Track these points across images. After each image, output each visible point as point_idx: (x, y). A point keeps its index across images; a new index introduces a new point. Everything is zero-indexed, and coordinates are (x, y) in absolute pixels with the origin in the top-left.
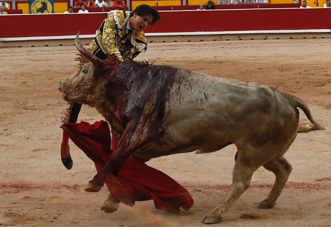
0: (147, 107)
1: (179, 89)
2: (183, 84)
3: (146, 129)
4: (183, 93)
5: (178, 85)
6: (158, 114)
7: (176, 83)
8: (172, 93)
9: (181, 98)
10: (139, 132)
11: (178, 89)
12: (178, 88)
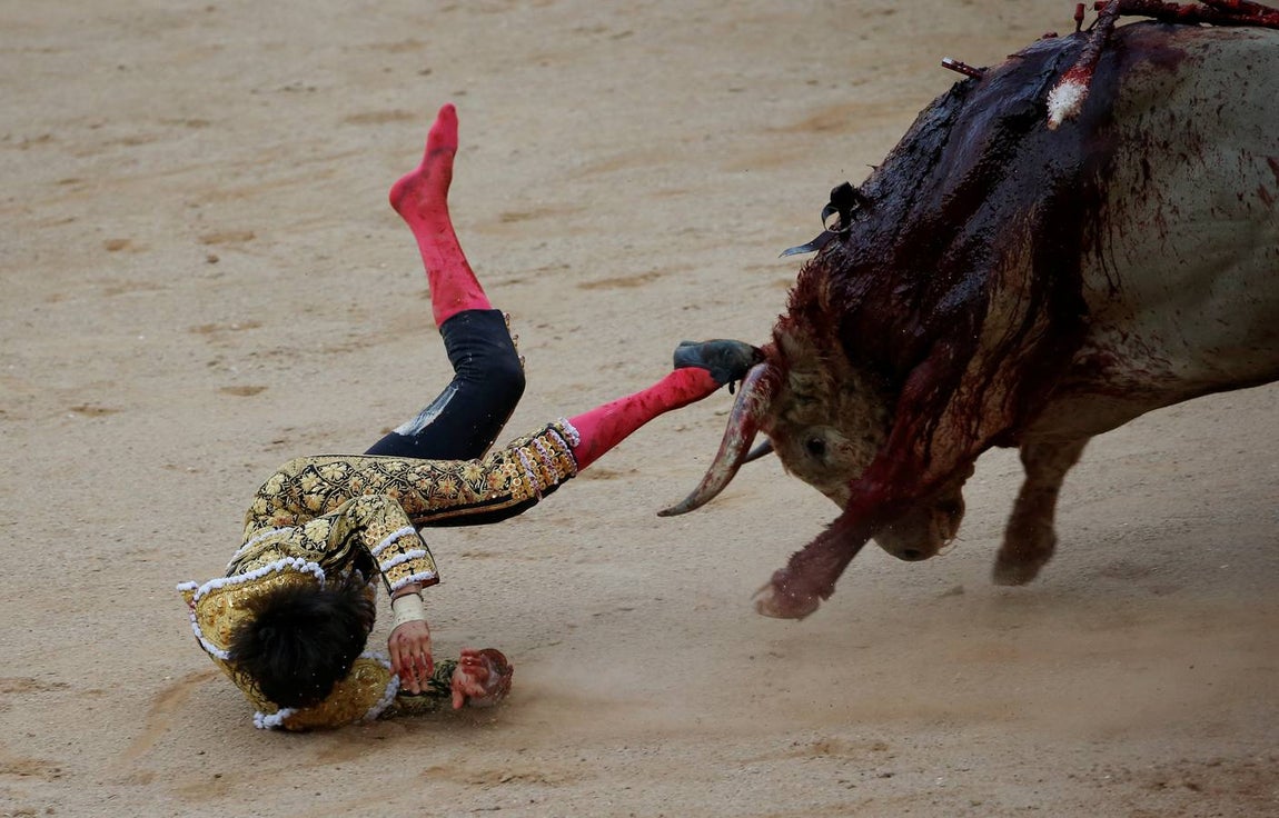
0: (998, 312)
1: (1147, 176)
2: (1158, 144)
3: (999, 393)
4: (1166, 186)
5: (1137, 157)
6: (1048, 321)
7: (1128, 146)
8: (1119, 202)
9: (1166, 210)
10: (963, 413)
11: (1142, 178)
12: (1141, 174)
